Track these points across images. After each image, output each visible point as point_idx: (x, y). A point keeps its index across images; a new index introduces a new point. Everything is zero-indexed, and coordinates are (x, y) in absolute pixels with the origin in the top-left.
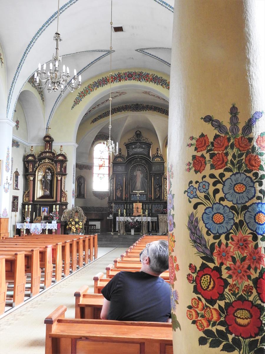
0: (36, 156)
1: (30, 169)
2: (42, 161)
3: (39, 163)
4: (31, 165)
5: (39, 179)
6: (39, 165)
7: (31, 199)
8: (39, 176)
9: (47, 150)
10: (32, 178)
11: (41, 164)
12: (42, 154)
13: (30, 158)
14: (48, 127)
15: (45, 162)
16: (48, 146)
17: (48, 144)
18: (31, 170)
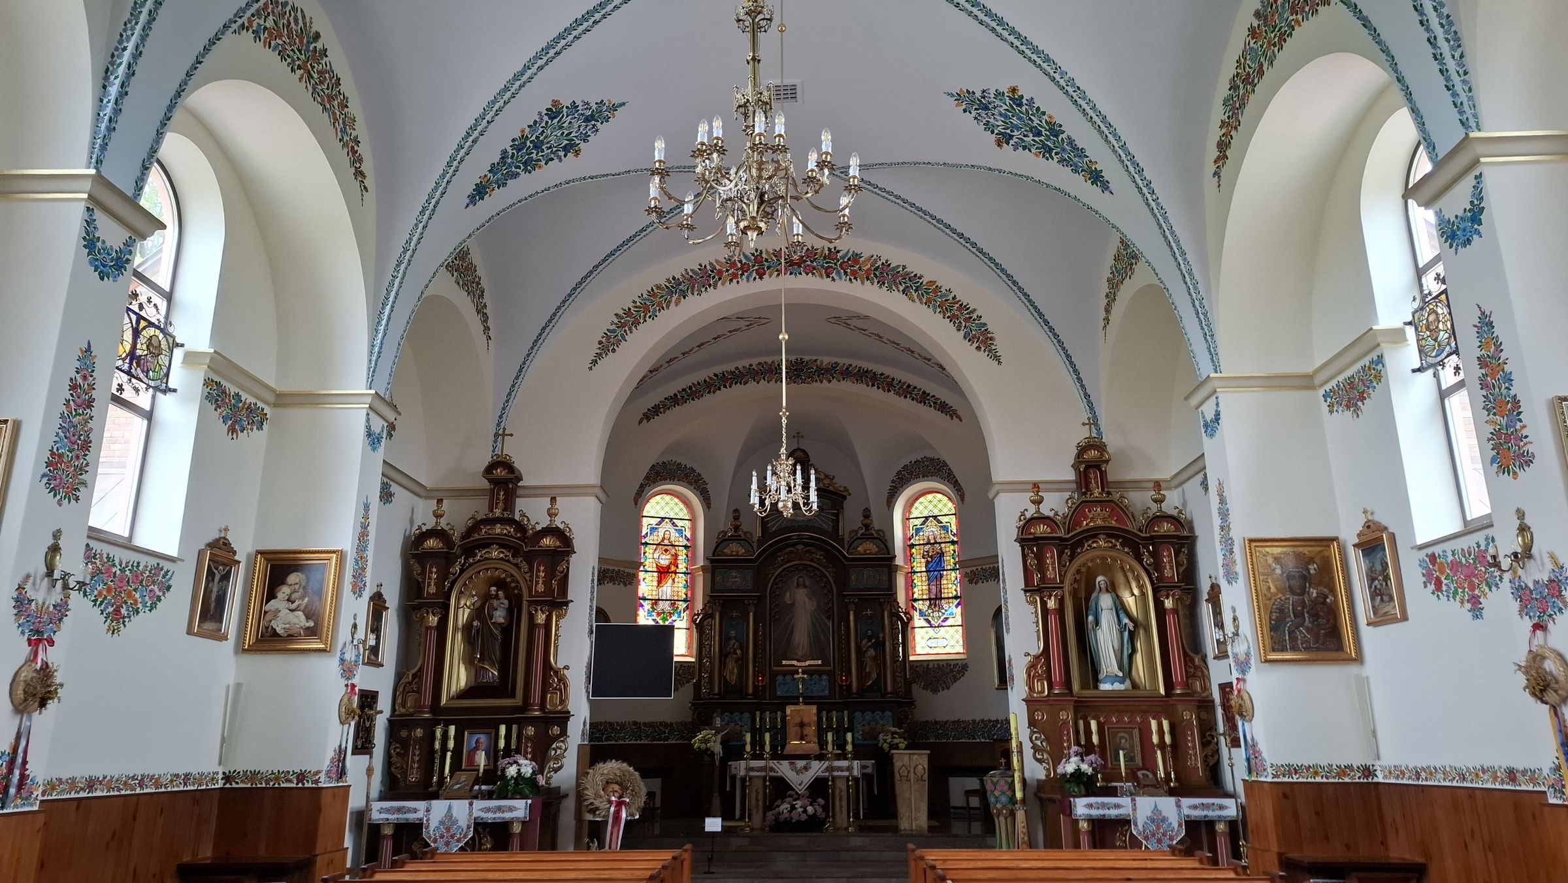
0: (456, 537)
1: (429, 584)
2: (476, 555)
3: (465, 563)
4: (434, 570)
5: (460, 623)
6: (462, 571)
7: (428, 701)
8: (461, 611)
9: (498, 512)
10: (433, 620)
11: (471, 565)
12: (476, 525)
13: (431, 543)
14: (504, 429)
15: (486, 559)
16: (502, 497)
17: (502, 493)
18: (433, 589)
